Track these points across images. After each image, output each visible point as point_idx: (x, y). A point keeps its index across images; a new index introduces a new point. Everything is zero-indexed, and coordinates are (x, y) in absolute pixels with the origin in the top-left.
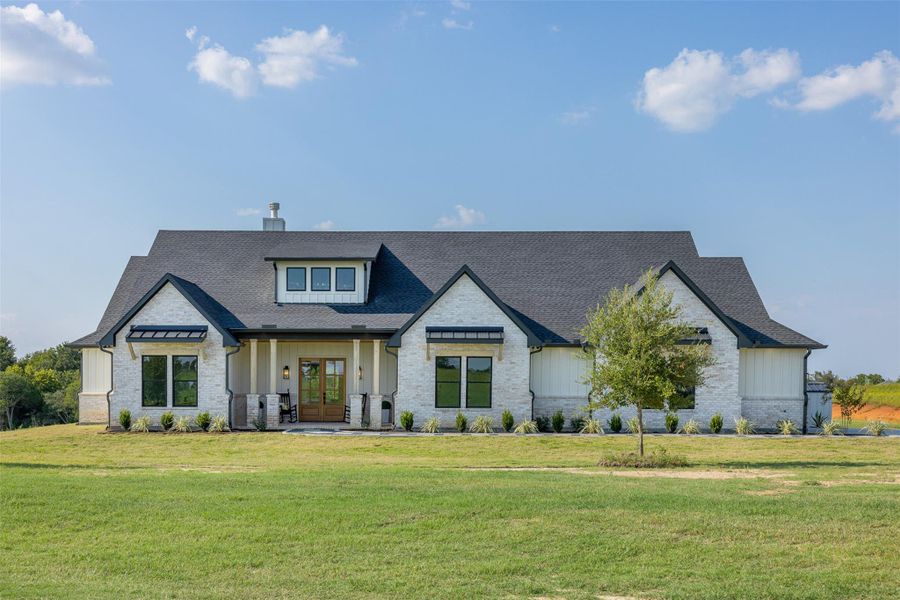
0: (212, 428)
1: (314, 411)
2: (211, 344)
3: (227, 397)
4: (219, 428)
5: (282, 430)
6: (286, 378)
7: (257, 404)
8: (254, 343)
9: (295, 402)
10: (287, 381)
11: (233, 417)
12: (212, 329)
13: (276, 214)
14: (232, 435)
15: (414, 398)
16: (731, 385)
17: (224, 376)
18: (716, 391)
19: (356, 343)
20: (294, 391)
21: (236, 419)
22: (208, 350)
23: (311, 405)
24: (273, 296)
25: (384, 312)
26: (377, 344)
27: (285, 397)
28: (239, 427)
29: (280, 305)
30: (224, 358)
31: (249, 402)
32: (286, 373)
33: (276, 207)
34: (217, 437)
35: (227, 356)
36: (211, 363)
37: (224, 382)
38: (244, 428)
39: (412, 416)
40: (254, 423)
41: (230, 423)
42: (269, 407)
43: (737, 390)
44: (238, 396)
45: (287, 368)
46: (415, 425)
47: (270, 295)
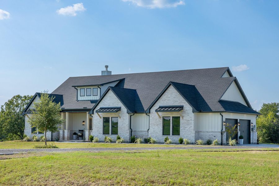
13: (107, 69)
16: (191, 127)
18: (187, 129)
29: (80, 101)
31: (60, 132)
33: (107, 67)
41: (52, 139)
42: (65, 134)
43: (193, 128)
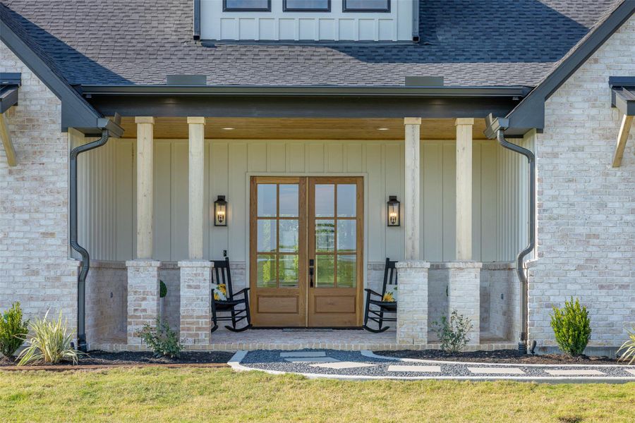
0: (26, 355)
1: (289, 304)
2: (29, 124)
3: (74, 265)
4: (47, 353)
5: (224, 357)
6: (220, 224)
7: (154, 287)
8: (145, 127)
9: (241, 281)
10: (223, 231)
11: (89, 321)
12: (31, 83)
14: (83, 376)
15: (579, 267)
17: (65, 210)
19: (412, 126)
20: (239, 257)
21: (97, 325)
22: (22, 141)
23: (278, 288)
24: (190, 21)
25: (468, 60)
26: (465, 128)
27: (222, 267)
28: (106, 347)
29: (209, 44)
30: (65, 160)
31: (133, 280)
32: (221, 213)
34: (40, 381)
35: (74, 155)
36: (27, 174)
37: (65, 225)
38: (120, 348)
39: (584, 315)
40: (146, 335)
41: (81, 339)
42: (185, 293)
44: (101, 267)
45: (221, 200)
46: (594, 341)
47: (182, 25)
